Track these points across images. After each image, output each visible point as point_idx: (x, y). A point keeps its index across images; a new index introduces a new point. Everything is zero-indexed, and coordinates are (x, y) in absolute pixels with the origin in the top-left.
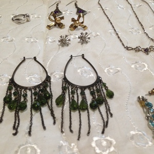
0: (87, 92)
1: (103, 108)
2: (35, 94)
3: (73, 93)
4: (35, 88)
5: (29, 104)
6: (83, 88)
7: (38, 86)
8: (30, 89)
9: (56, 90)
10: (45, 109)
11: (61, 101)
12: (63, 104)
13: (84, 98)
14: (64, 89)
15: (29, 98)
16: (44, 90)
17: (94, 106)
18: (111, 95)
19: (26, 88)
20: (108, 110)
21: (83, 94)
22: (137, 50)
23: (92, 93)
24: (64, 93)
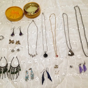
0: (15, 69)
1: (17, 73)
2: (4, 69)
3: (12, 69)
4: (4, 67)
5: (2, 72)
6: (14, 68)
7: (5, 67)
8: (3, 67)
9: (8, 68)
10: (6, 73)
11: (9, 71)
12: (10, 72)
13: (14, 71)
14: (10, 68)
15: (2, 70)
16: (6, 68)
17: (16, 73)
18: (20, 70)
19: (2, 67)
20: (19, 74)
21: (14, 70)
22: (31, 55)
23: (16, 69)
24: (10, 69)
